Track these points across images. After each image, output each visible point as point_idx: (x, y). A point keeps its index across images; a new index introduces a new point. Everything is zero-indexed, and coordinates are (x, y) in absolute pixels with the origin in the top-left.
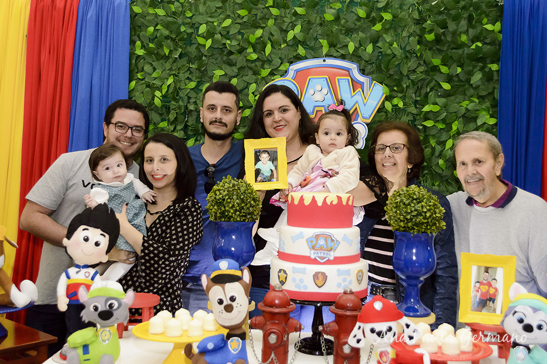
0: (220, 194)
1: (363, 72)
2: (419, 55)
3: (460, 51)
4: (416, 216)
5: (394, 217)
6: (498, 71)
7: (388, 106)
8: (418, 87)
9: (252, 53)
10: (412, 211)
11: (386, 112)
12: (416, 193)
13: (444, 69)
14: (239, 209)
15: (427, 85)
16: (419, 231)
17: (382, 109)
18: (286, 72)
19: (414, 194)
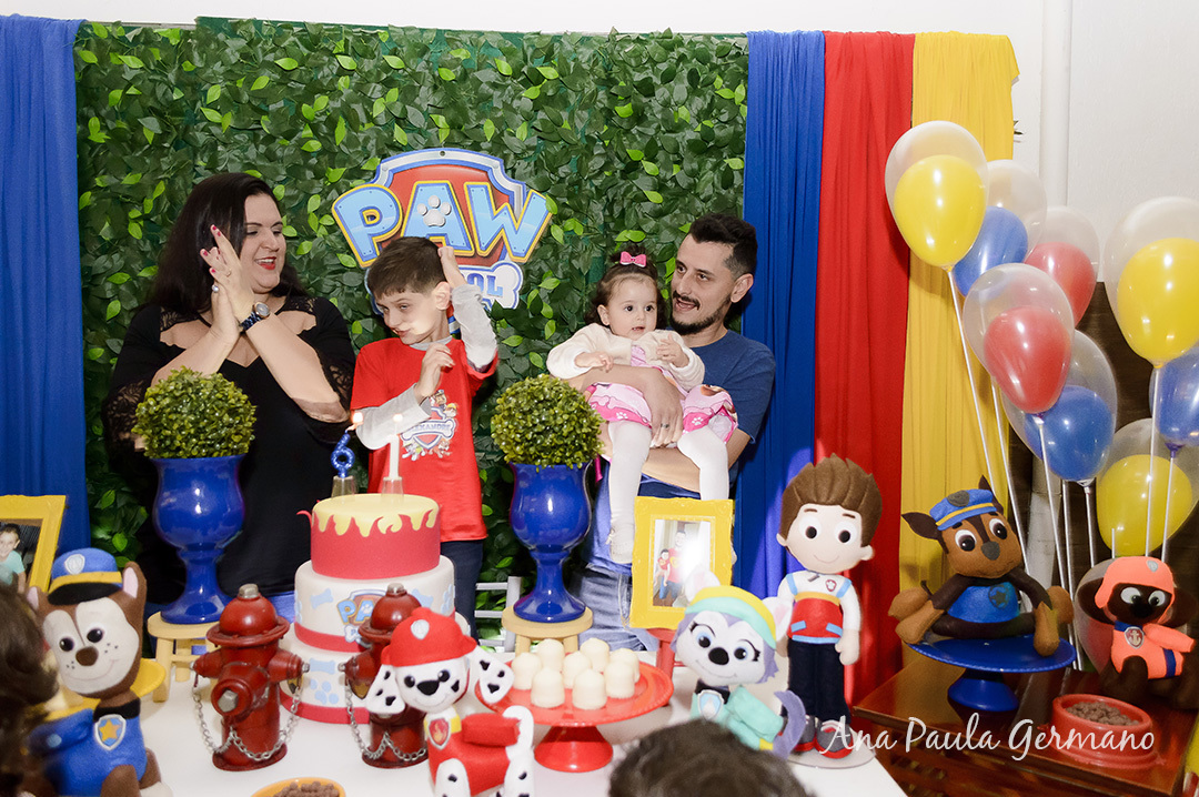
0: (158, 403)
1: (512, 173)
2: (607, 142)
3: (678, 136)
4: (544, 433)
5: (507, 436)
6: (741, 171)
7: (558, 233)
8: (608, 199)
9: (311, 139)
10: (535, 425)
11: (555, 246)
12: (546, 389)
13: (649, 167)
14: (196, 432)
15: (624, 195)
16: (550, 462)
17: (546, 239)
18: (374, 174)
19: (542, 391)
